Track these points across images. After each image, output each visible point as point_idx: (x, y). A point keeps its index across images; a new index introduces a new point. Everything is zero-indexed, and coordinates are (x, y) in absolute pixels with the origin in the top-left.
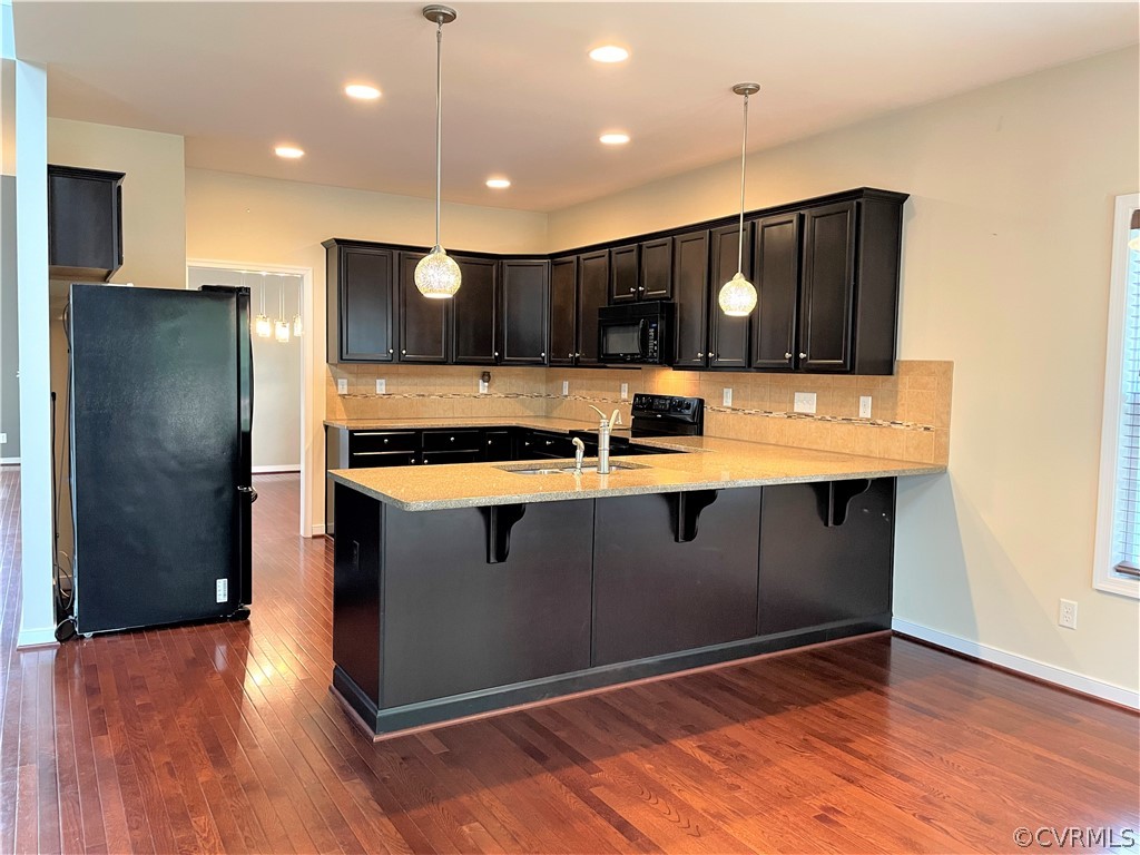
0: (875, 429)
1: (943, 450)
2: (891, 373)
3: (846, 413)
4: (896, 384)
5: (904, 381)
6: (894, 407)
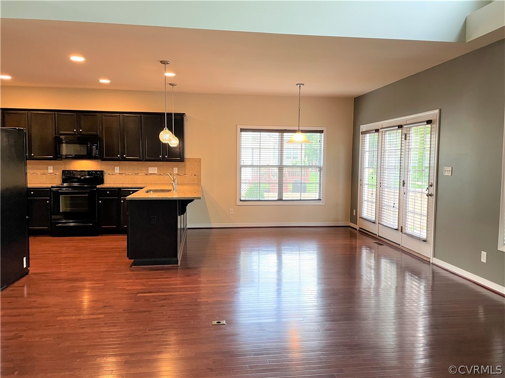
0: (180, 176)
1: (200, 180)
6: (185, 170)
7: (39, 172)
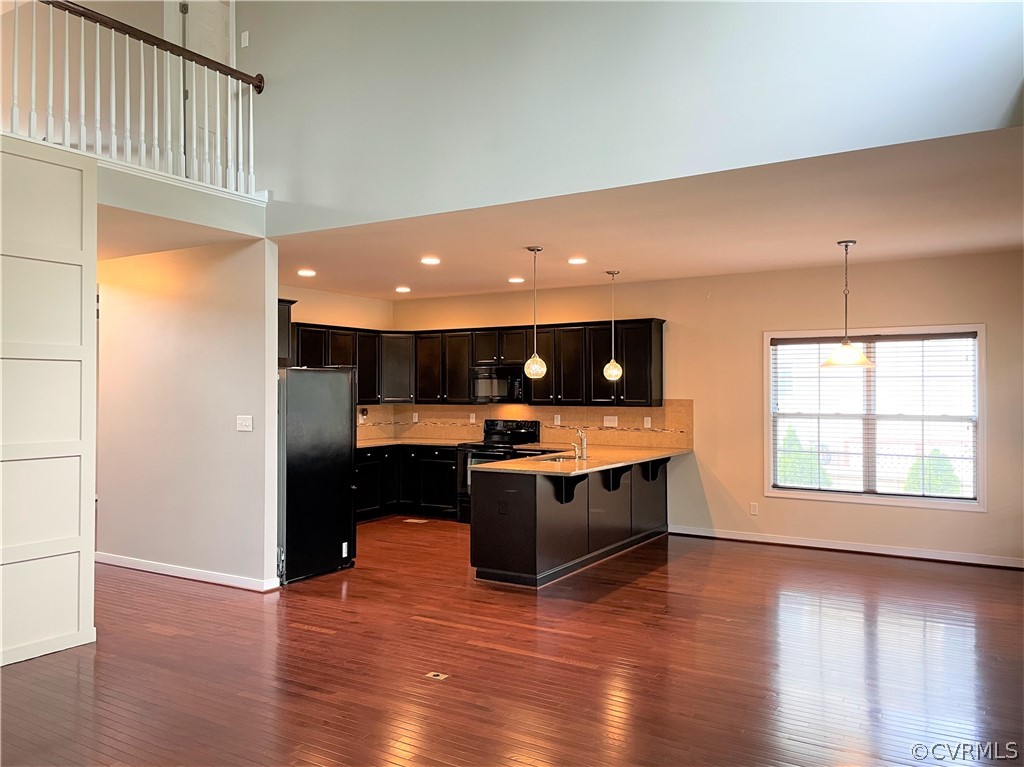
0: (654, 433)
1: (691, 441)
2: (661, 405)
3: (636, 425)
4: (664, 410)
5: (668, 409)
6: (664, 421)
7: (459, 422)
